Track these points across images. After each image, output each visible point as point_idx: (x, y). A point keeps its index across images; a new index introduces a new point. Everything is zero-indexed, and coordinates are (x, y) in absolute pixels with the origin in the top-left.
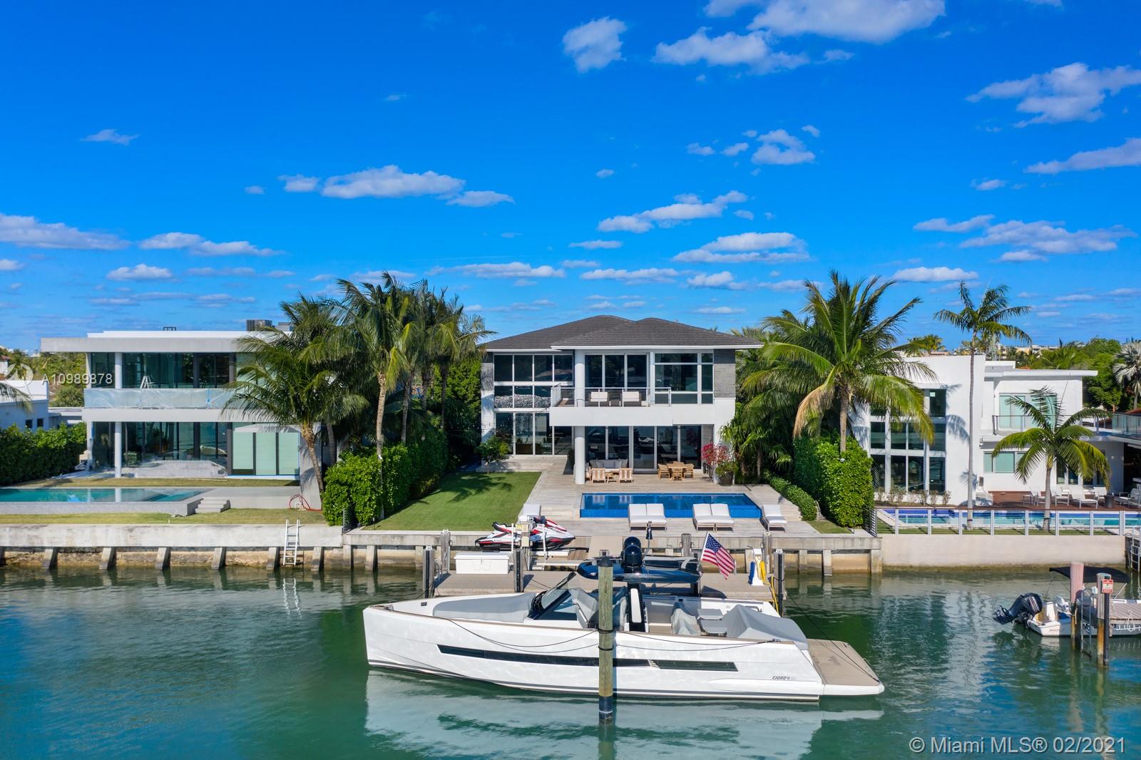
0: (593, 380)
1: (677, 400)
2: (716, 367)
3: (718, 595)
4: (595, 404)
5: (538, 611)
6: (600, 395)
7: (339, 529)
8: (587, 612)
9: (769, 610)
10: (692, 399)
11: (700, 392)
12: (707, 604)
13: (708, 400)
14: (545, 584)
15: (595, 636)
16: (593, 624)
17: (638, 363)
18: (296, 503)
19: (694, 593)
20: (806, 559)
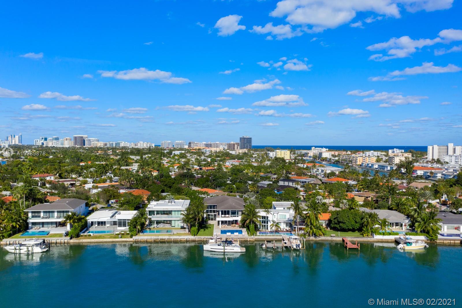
0: (222, 214)
1: (233, 216)
2: (239, 212)
3: (233, 243)
4: (222, 217)
5: (218, 245)
6: (223, 216)
7: (193, 236)
8: (223, 245)
9: (238, 245)
10: (236, 216)
11: (237, 215)
12: (233, 244)
13: (238, 216)
14: (219, 243)
15: (223, 247)
16: (223, 246)
17: (228, 211)
18: (185, 232)
19: (232, 243)
20: (246, 239)
